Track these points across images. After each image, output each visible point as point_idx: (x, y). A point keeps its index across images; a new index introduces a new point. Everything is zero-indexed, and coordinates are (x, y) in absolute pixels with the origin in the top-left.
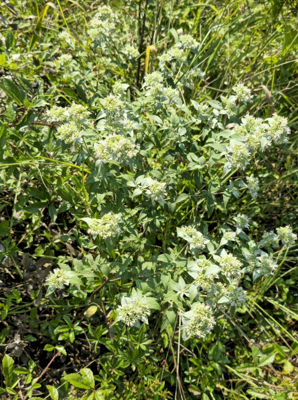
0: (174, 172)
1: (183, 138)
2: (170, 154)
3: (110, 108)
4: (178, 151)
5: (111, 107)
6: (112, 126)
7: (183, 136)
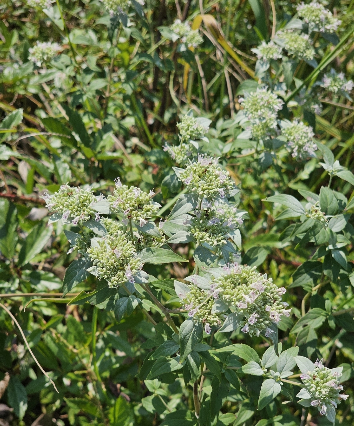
0: (320, 314)
1: (340, 237)
2: (307, 272)
3: (204, 190)
4: (329, 268)
5: (206, 187)
6: (206, 231)
7: (341, 233)
